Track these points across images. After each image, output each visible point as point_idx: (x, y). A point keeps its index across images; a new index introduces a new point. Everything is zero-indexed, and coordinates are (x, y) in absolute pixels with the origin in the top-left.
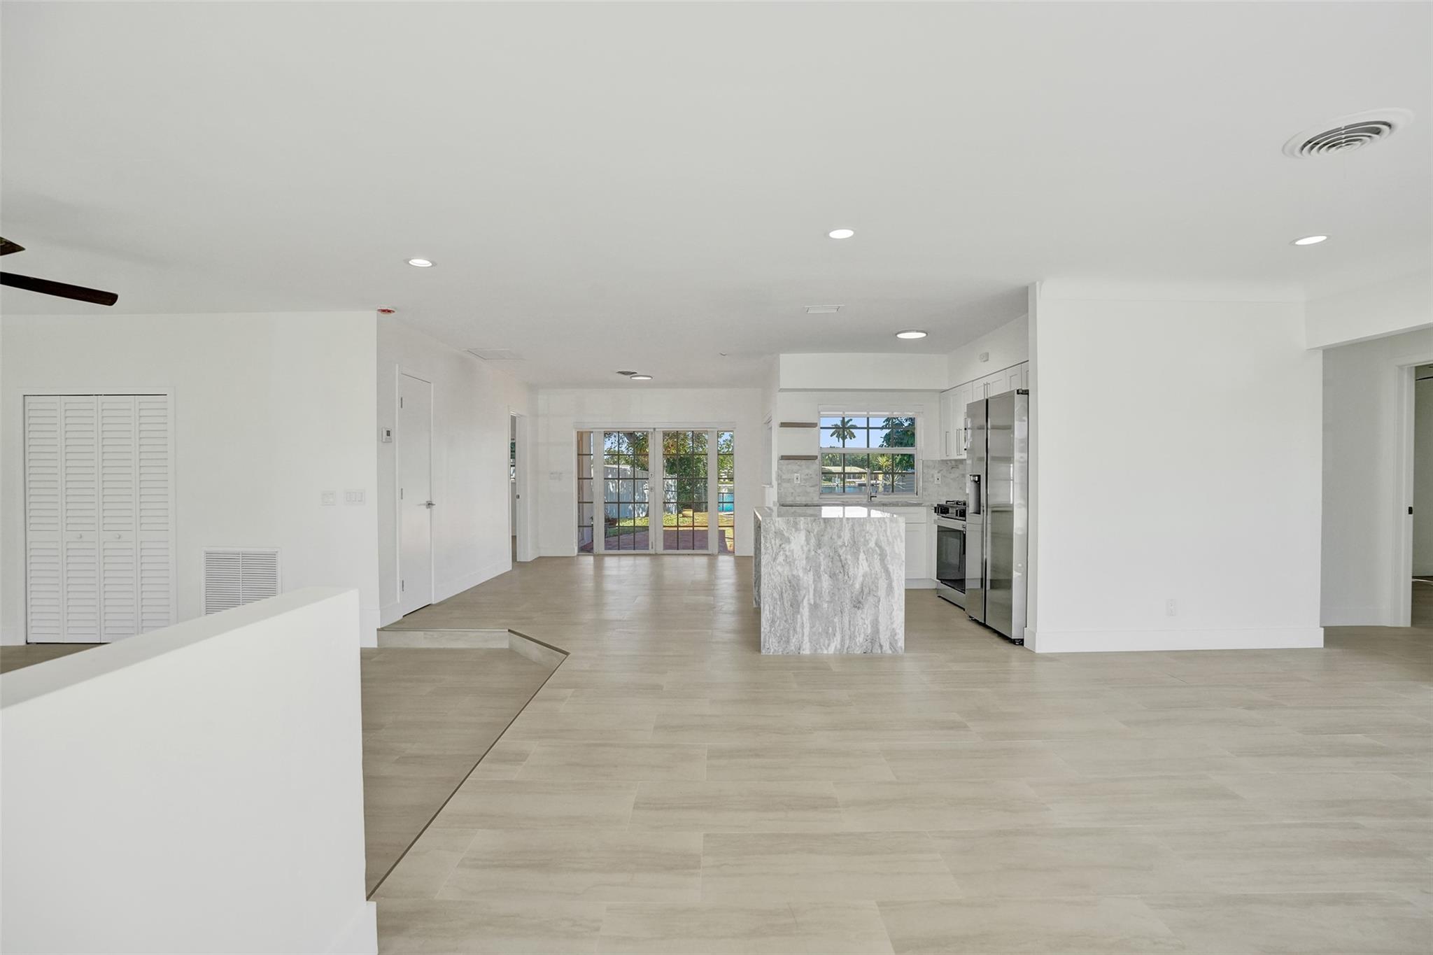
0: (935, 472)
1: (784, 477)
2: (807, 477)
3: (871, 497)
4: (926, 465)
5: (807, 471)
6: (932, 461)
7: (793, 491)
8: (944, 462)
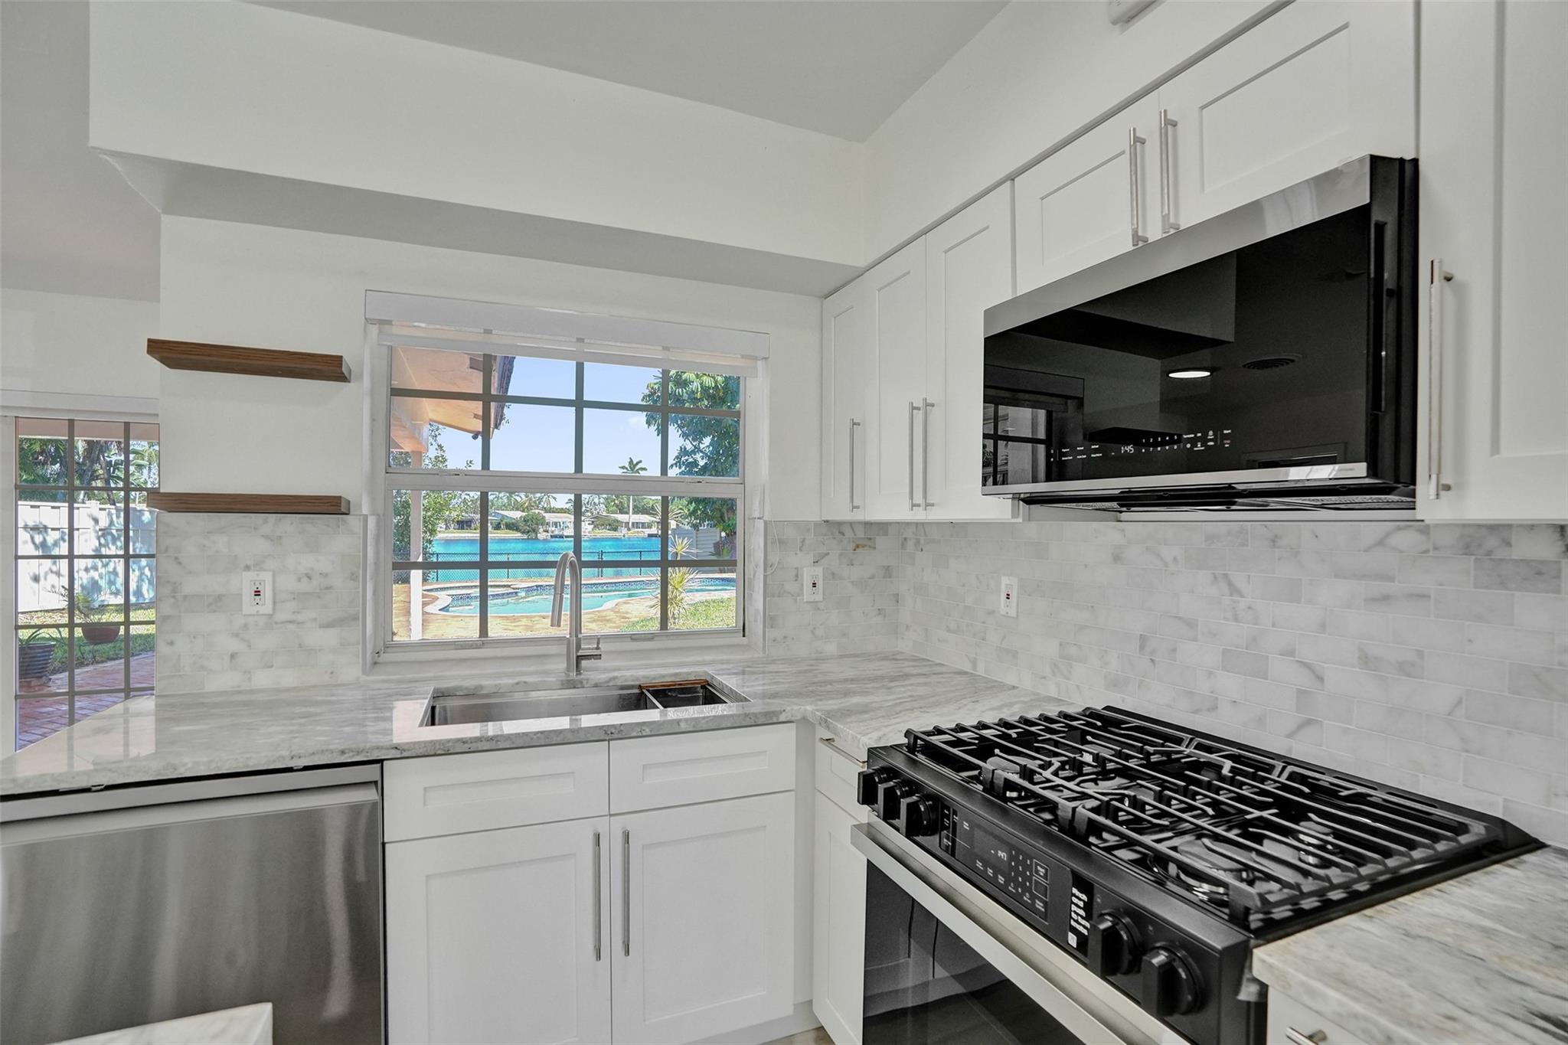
0: (801, 561)
1: (190, 587)
2: (304, 586)
3: (579, 658)
4: (775, 538)
5: (308, 561)
6: (797, 525)
7: (234, 645)
8: (835, 528)
